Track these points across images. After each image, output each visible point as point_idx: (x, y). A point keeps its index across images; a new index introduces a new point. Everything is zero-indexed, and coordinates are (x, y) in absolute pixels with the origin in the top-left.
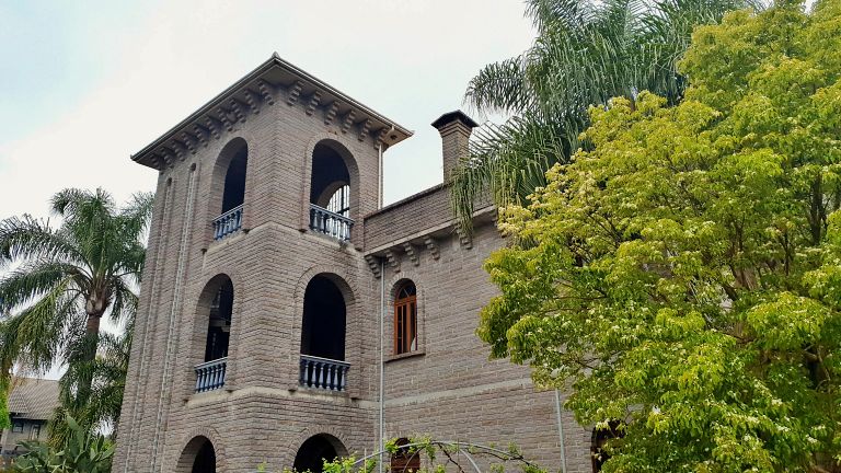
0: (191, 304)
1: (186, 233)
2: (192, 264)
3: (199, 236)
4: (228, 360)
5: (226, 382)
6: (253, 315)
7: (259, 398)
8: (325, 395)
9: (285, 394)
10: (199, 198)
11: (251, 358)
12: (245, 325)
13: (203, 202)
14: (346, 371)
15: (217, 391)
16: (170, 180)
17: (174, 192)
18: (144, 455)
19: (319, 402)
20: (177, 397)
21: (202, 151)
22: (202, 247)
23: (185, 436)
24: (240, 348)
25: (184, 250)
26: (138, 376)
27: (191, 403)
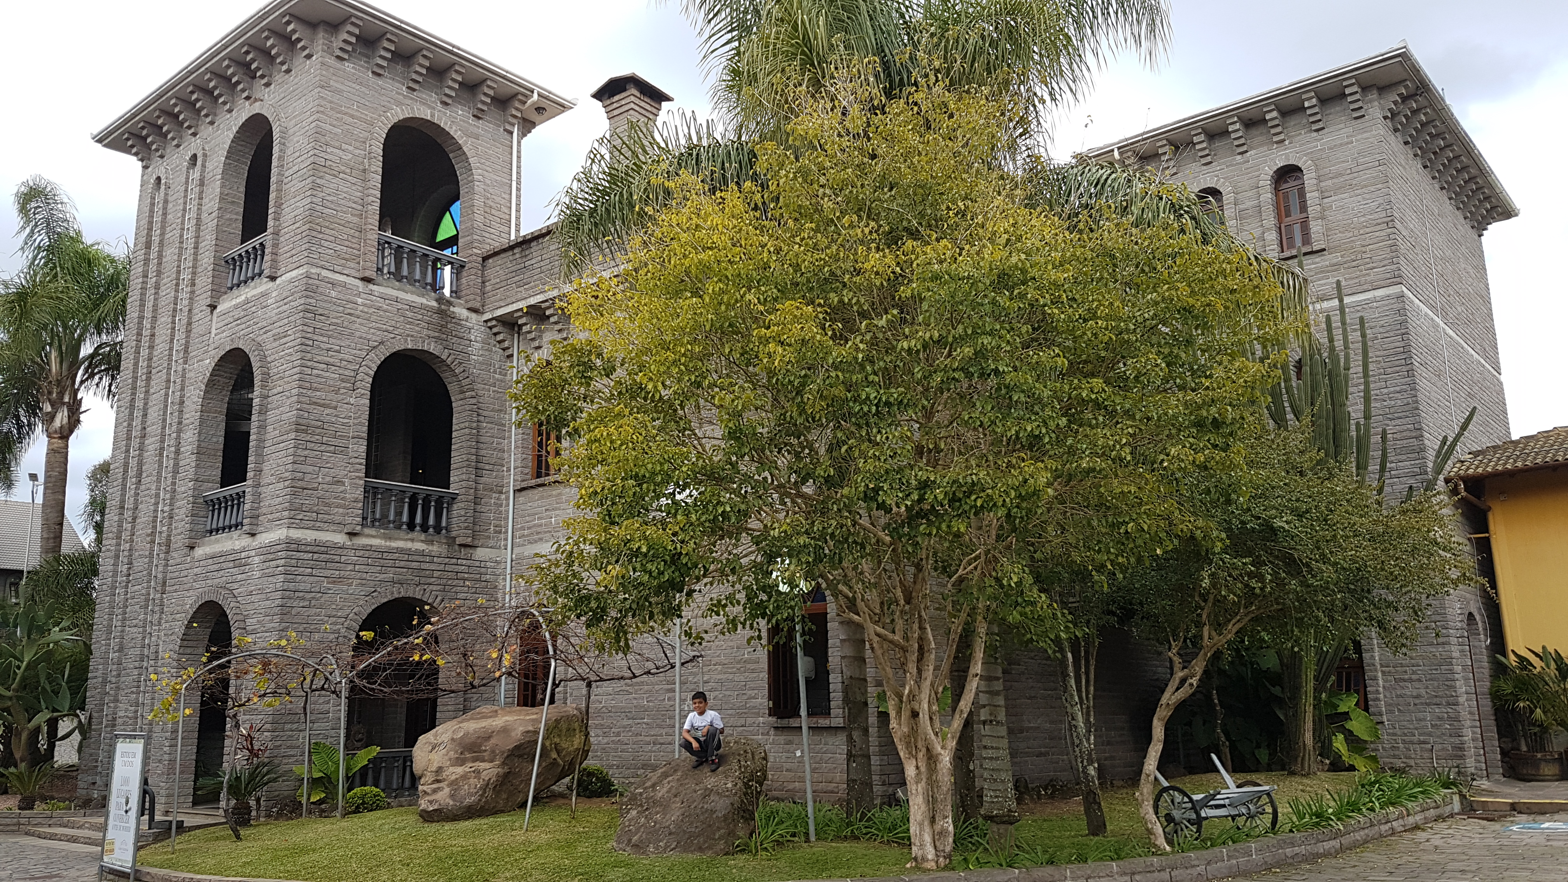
0: (195, 395)
1: (186, 276)
2: (197, 329)
3: (204, 281)
4: (247, 486)
5: (245, 521)
6: (284, 417)
7: (294, 546)
8: (412, 540)
9: (340, 538)
10: (204, 216)
11: (281, 485)
12: (272, 432)
13: (210, 223)
14: (450, 504)
15: (235, 534)
16: (159, 179)
17: (166, 202)
18: (135, 630)
19: (401, 551)
20: (179, 541)
21: (206, 131)
22: (208, 301)
23: (190, 602)
24: (266, 467)
25: (183, 305)
26: (123, 508)
27: (199, 552)
